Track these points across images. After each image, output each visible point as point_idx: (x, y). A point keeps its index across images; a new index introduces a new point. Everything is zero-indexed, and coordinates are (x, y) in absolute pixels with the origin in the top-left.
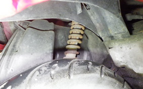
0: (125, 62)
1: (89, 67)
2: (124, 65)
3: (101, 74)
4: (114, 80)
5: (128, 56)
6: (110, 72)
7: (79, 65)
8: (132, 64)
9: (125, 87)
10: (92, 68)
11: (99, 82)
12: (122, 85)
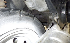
0: (34, 7)
1: (11, 12)
2: (34, 9)
3: (20, 15)
4: (28, 17)
5: (35, 4)
6: (25, 13)
7: (2, 12)
8: (37, 8)
9: (35, 19)
10: (13, 12)
11: (20, 19)
12: (33, 18)
